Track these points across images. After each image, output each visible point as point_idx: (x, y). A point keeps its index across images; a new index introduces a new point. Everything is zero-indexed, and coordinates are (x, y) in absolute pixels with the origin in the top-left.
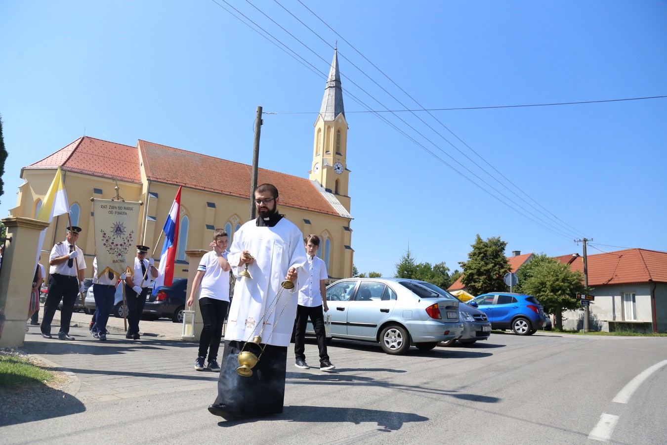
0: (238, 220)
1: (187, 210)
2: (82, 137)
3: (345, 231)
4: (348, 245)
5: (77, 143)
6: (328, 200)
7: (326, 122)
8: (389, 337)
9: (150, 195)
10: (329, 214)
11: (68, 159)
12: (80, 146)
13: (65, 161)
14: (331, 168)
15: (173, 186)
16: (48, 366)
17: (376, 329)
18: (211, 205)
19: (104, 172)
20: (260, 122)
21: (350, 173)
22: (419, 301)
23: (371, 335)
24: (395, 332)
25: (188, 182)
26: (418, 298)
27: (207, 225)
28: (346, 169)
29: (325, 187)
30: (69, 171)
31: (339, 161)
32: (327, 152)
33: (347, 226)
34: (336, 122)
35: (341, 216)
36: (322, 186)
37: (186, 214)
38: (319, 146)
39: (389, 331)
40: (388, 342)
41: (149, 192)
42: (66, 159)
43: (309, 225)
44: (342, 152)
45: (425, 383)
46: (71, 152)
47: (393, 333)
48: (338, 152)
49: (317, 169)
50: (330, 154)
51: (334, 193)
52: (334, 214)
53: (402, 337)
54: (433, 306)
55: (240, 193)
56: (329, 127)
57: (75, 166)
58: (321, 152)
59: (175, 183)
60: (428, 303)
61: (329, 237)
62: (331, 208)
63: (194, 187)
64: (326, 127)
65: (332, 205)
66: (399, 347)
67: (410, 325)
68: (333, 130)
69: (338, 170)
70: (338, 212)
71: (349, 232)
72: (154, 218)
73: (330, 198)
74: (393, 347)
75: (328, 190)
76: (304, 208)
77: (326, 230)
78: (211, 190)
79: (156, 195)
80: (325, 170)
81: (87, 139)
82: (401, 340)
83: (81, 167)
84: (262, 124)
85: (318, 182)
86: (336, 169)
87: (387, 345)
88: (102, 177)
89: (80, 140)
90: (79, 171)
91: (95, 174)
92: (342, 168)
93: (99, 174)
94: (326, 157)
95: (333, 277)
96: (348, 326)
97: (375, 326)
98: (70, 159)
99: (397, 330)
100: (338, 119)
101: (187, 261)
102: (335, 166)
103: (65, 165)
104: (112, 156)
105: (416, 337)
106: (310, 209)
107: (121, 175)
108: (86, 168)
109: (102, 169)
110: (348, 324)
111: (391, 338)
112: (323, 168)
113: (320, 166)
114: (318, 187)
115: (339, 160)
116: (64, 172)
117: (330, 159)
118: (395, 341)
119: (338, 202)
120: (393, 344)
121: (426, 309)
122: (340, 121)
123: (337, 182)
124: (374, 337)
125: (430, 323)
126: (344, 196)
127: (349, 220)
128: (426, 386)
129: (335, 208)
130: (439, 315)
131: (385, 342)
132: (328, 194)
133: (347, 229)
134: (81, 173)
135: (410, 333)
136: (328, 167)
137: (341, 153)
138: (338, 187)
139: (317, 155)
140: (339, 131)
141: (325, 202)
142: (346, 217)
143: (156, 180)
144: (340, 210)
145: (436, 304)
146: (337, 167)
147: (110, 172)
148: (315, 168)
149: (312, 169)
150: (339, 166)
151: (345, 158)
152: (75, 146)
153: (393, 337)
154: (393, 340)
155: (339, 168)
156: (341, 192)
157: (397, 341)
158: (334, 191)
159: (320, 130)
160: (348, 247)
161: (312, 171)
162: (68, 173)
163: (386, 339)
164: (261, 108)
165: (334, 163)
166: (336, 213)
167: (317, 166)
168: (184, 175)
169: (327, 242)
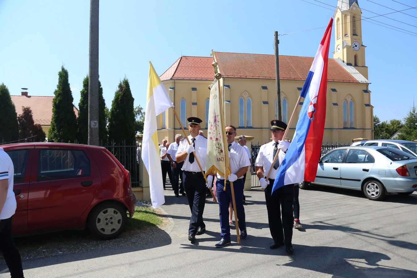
0: (284, 96)
1: (249, 93)
2: (181, 57)
3: (365, 93)
4: (367, 103)
5: (178, 61)
6: (349, 72)
7: (342, 13)
8: (370, 188)
9: (225, 87)
10: (350, 82)
11: (175, 72)
12: (180, 63)
13: (173, 74)
14: (350, 47)
15: (238, 79)
16: (162, 214)
17: (360, 183)
18: (265, 88)
19: (196, 76)
20: (277, 42)
21: (366, 48)
22: (391, 163)
23: (357, 186)
24: (374, 185)
25: (248, 75)
26: (390, 161)
27: (263, 102)
28: (362, 46)
29: (346, 62)
30: (176, 80)
31: (356, 41)
32: (345, 35)
33: (366, 89)
34: (350, 11)
35: (361, 82)
36: (343, 62)
37: (249, 96)
38: (339, 32)
39: (370, 184)
40: (369, 192)
41: (224, 85)
42: (174, 72)
43: (336, 92)
44: (358, 33)
45: (376, 229)
46: (176, 68)
47: (373, 186)
48: (354, 34)
49: (339, 49)
50: (348, 36)
51: (354, 65)
52: (355, 82)
53: (379, 188)
54: (403, 167)
55: (284, 77)
56: (346, 16)
57: (179, 76)
58: (341, 37)
59: (240, 77)
60: (398, 165)
61: (352, 99)
62: (352, 77)
63: (252, 78)
64: (343, 16)
65: (353, 75)
66: (377, 195)
67: (384, 180)
68: (349, 18)
69: (355, 47)
70: (358, 80)
71: (368, 93)
72: (229, 102)
73: (352, 71)
74: (373, 195)
75: (349, 64)
76: (330, 81)
77: (349, 94)
78: (263, 78)
79: (228, 86)
80: (345, 50)
81: (184, 57)
82: (378, 190)
83: (183, 76)
84: (278, 43)
85: (341, 59)
86: (354, 47)
87: (369, 194)
88: (195, 80)
89: (180, 59)
90: (182, 78)
91: (191, 79)
92: (359, 45)
93: (193, 79)
94: (345, 39)
95: (357, 128)
96: (341, 180)
97: (359, 180)
98: (176, 72)
99: (375, 184)
100: (352, 8)
101: (253, 127)
102: (353, 45)
103: (174, 76)
104: (199, 66)
105: (389, 189)
106: (335, 81)
107: (206, 77)
108: (186, 76)
109: (195, 75)
110: (341, 179)
111: (371, 188)
112: (343, 48)
113: (340, 47)
114: (340, 63)
115: (355, 39)
116: (174, 80)
117: (348, 40)
118: (374, 191)
119: (358, 72)
120: (373, 193)
121: (396, 170)
122: (354, 8)
123: (356, 57)
124: (359, 188)
125: (400, 179)
126: (362, 66)
127: (367, 84)
128: (375, 232)
129: (355, 77)
130: (407, 173)
131: (367, 191)
132: (349, 67)
133: (366, 91)
134: (183, 80)
135: (385, 186)
136: (348, 47)
137: (356, 34)
138: (357, 60)
139: (338, 39)
140: (354, 17)
141: (347, 74)
142: (365, 82)
143: (227, 77)
144: (359, 78)
145: (405, 165)
146: (354, 46)
147: (199, 76)
148: (338, 49)
149: (335, 50)
150: (356, 44)
151: (361, 37)
152: (177, 63)
153: (373, 188)
154: (373, 190)
155: (356, 46)
156: (359, 63)
157: (376, 191)
158: (353, 64)
159: (338, 19)
160: (369, 105)
161: (336, 52)
162: (176, 81)
163: (367, 189)
164: (277, 33)
165: (352, 42)
166: (356, 81)
167: (339, 47)
168: (244, 70)
169: (351, 103)
